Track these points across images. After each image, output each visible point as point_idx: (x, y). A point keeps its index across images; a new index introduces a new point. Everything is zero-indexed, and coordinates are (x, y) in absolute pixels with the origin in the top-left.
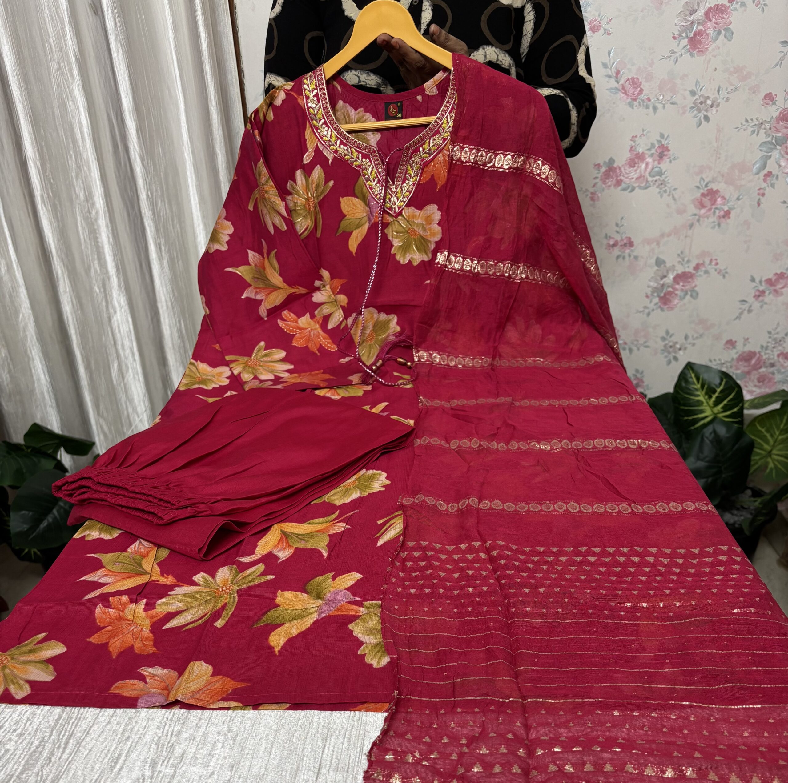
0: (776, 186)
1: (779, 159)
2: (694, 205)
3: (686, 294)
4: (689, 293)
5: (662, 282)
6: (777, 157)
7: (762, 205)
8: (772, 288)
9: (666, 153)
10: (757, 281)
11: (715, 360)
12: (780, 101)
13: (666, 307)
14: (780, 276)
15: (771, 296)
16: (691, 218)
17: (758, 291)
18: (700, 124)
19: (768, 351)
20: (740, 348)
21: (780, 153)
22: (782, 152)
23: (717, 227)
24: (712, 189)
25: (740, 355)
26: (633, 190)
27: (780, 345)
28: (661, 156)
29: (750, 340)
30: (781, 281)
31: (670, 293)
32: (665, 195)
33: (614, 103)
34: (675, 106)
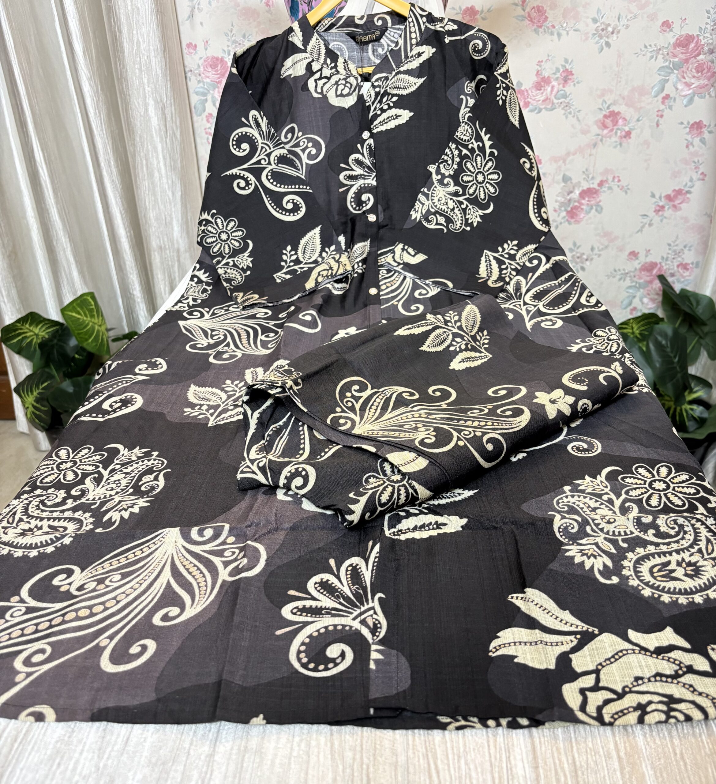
0: (673, 108)
1: (676, 82)
2: (598, 126)
3: (592, 208)
4: (594, 207)
5: (568, 197)
6: (675, 80)
7: (660, 126)
8: (671, 203)
9: (570, 77)
10: (657, 196)
11: (619, 270)
12: (676, 28)
13: (572, 220)
14: (679, 192)
15: (670, 210)
16: (594, 138)
17: (659, 206)
18: (602, 49)
19: (669, 262)
20: (642, 259)
21: (677, 77)
22: (679, 76)
23: (619, 146)
24: (613, 111)
25: (642, 266)
26: (540, 111)
27: (679, 256)
28: (566, 80)
29: (651, 252)
30: (679, 197)
31: (575, 208)
32: (570, 116)
33: (520, 30)
34: (578, 33)
